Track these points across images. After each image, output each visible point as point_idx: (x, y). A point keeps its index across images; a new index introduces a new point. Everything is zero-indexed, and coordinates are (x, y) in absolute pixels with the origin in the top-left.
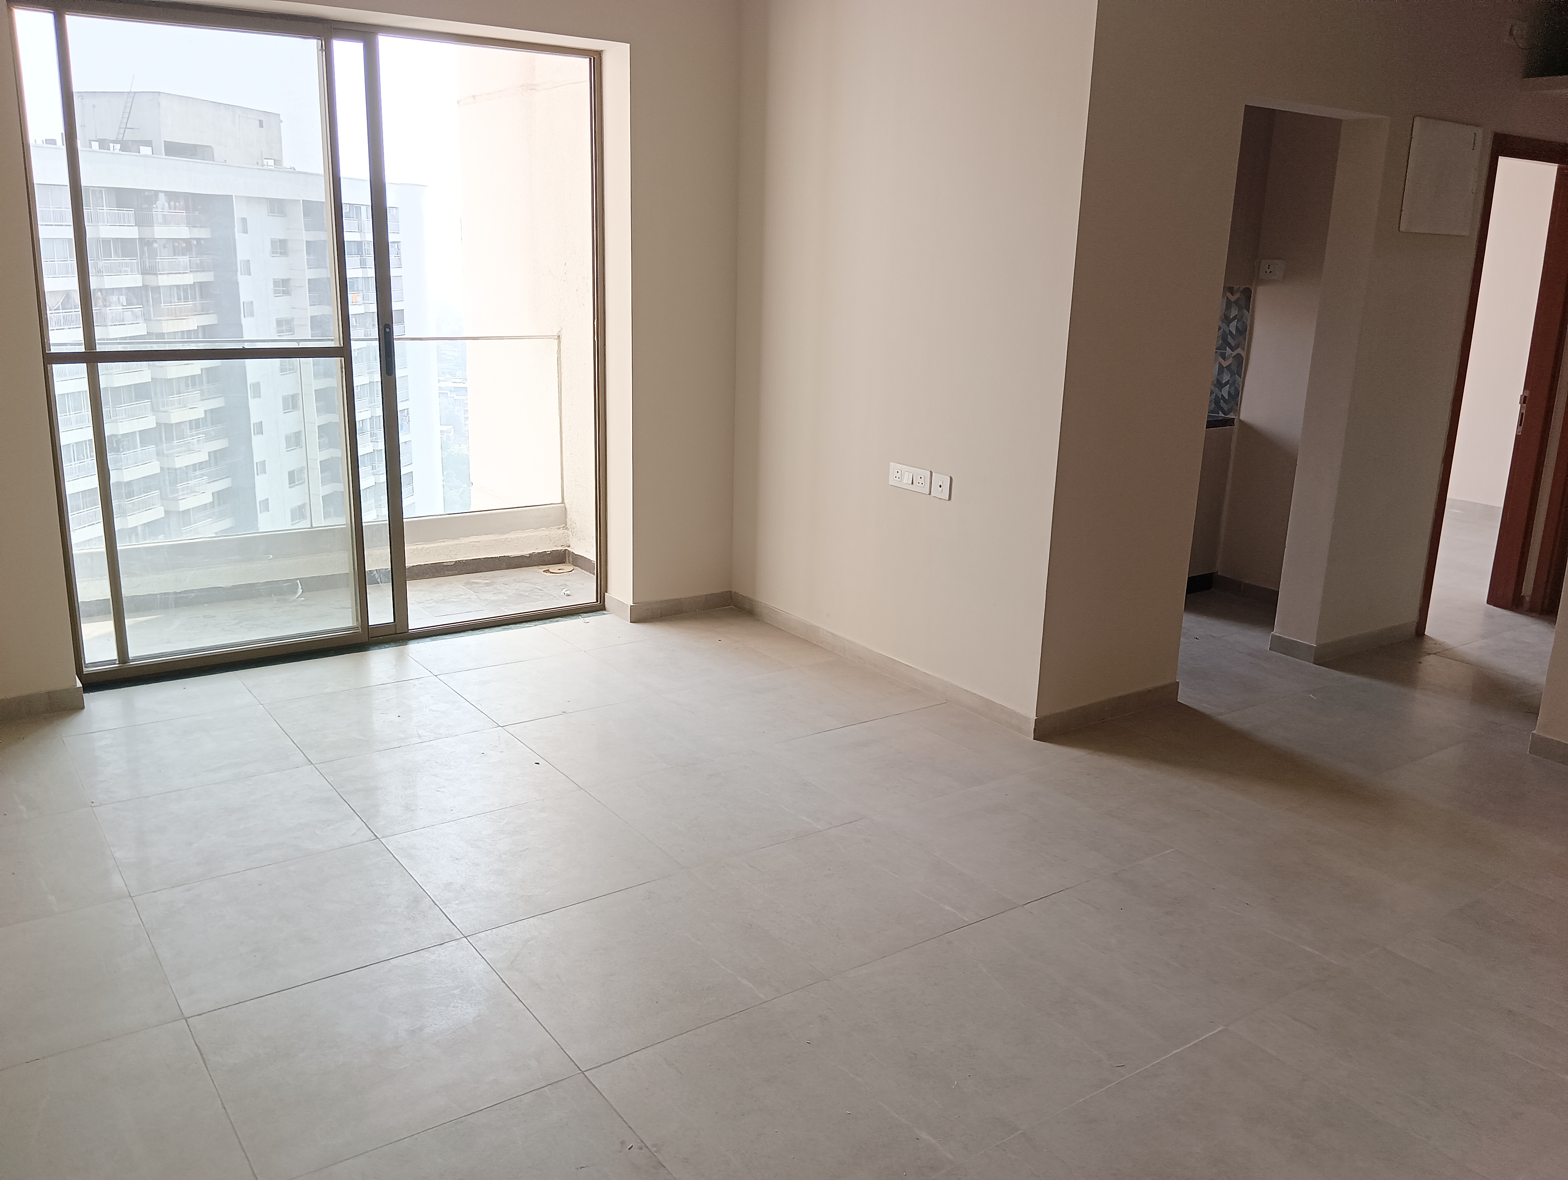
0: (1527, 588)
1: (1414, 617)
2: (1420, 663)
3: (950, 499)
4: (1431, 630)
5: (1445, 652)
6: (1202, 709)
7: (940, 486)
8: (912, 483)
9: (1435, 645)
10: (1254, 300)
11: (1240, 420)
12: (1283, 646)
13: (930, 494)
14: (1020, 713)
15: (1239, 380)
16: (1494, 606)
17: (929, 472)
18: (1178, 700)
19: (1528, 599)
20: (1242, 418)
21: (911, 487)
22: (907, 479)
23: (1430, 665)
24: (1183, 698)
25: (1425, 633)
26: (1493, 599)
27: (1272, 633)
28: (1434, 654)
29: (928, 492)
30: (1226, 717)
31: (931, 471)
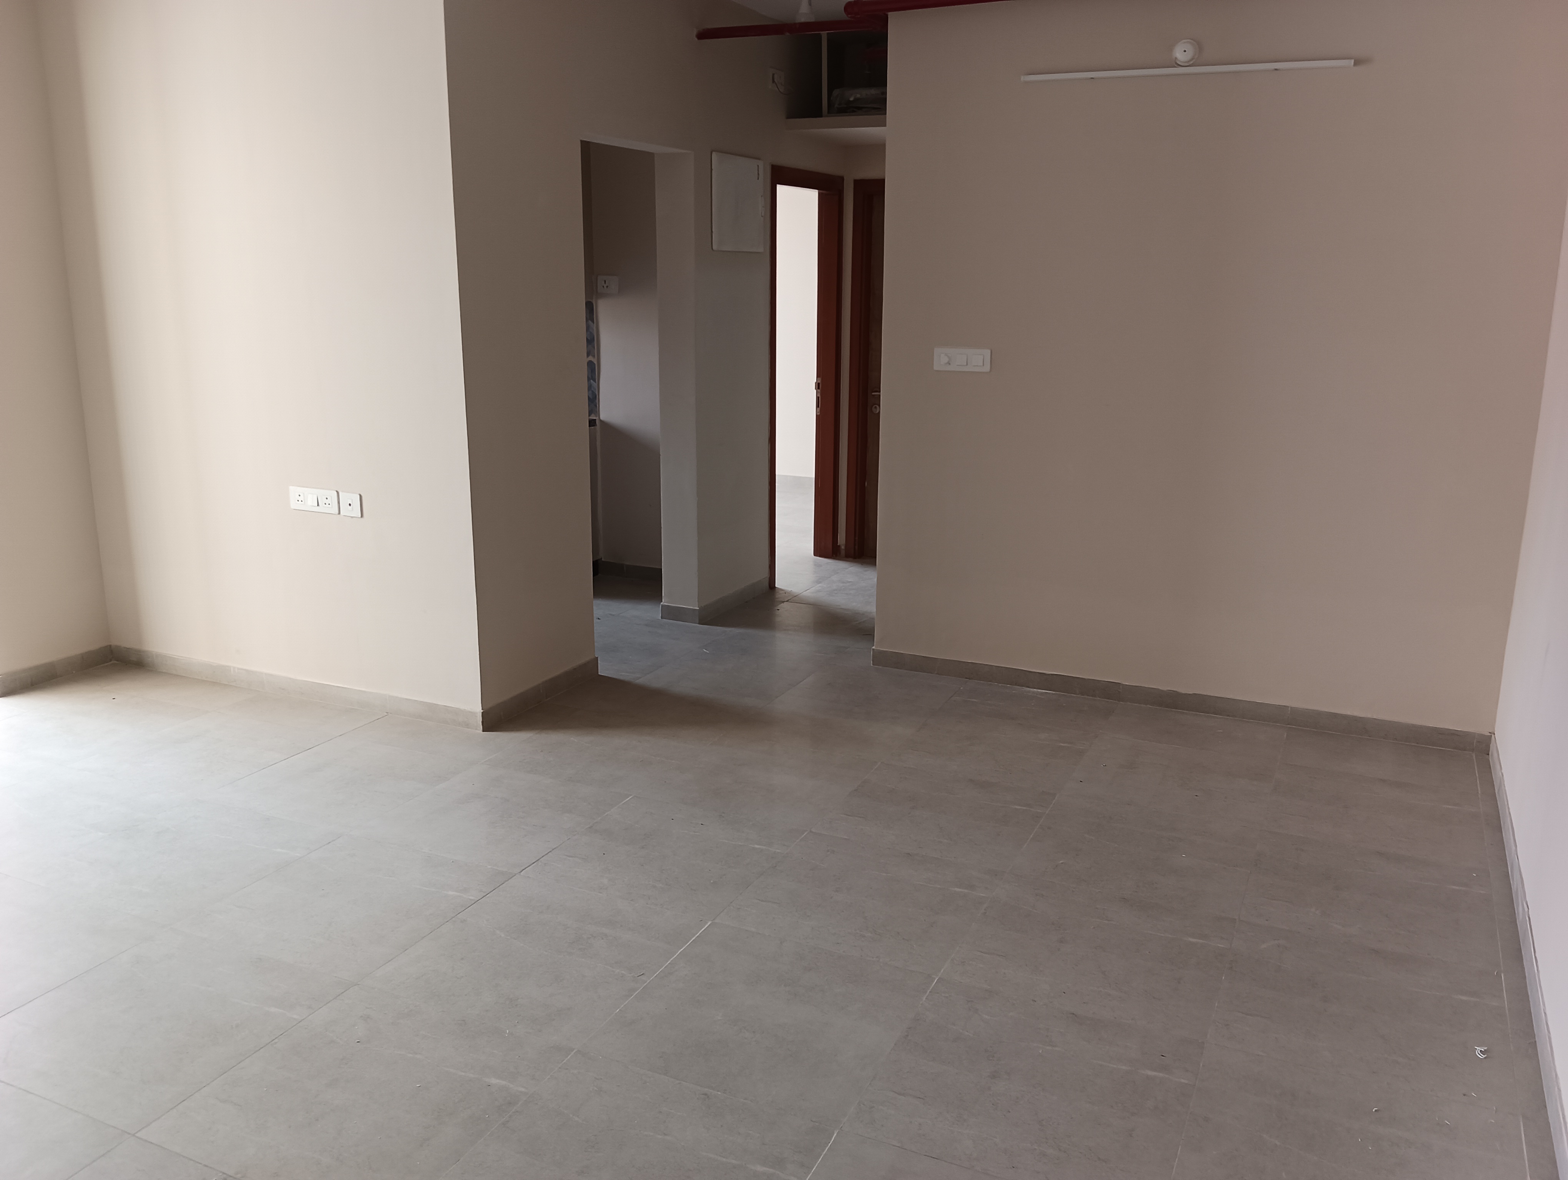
0: (842, 539)
1: (766, 574)
2: (778, 610)
3: (362, 516)
4: (780, 582)
5: (793, 599)
6: (622, 678)
7: (350, 505)
8: (318, 505)
9: (785, 594)
10: (597, 313)
11: (601, 421)
12: (672, 613)
13: (339, 513)
14: (465, 709)
15: (595, 384)
16: (819, 557)
17: (336, 493)
18: (599, 674)
19: (843, 547)
20: (602, 418)
21: (317, 509)
22: (311, 502)
23: (784, 612)
24: (604, 670)
25: (776, 586)
26: (820, 550)
27: (662, 603)
28: (787, 601)
29: (337, 512)
30: (643, 680)
31: (337, 491)
